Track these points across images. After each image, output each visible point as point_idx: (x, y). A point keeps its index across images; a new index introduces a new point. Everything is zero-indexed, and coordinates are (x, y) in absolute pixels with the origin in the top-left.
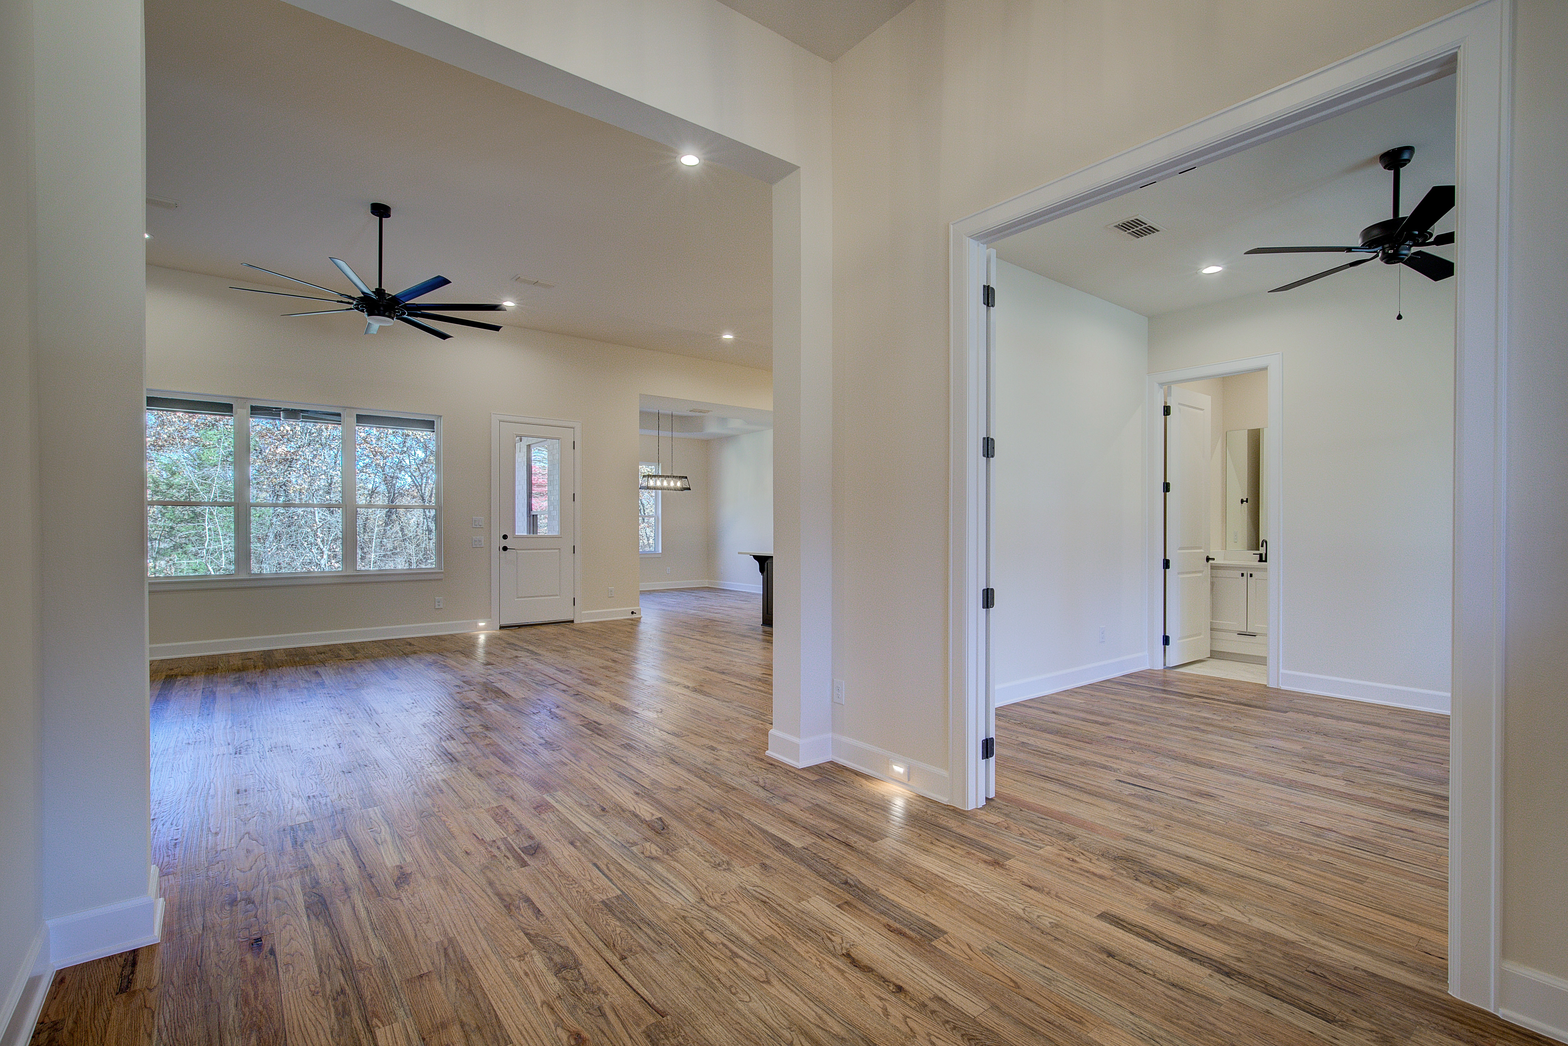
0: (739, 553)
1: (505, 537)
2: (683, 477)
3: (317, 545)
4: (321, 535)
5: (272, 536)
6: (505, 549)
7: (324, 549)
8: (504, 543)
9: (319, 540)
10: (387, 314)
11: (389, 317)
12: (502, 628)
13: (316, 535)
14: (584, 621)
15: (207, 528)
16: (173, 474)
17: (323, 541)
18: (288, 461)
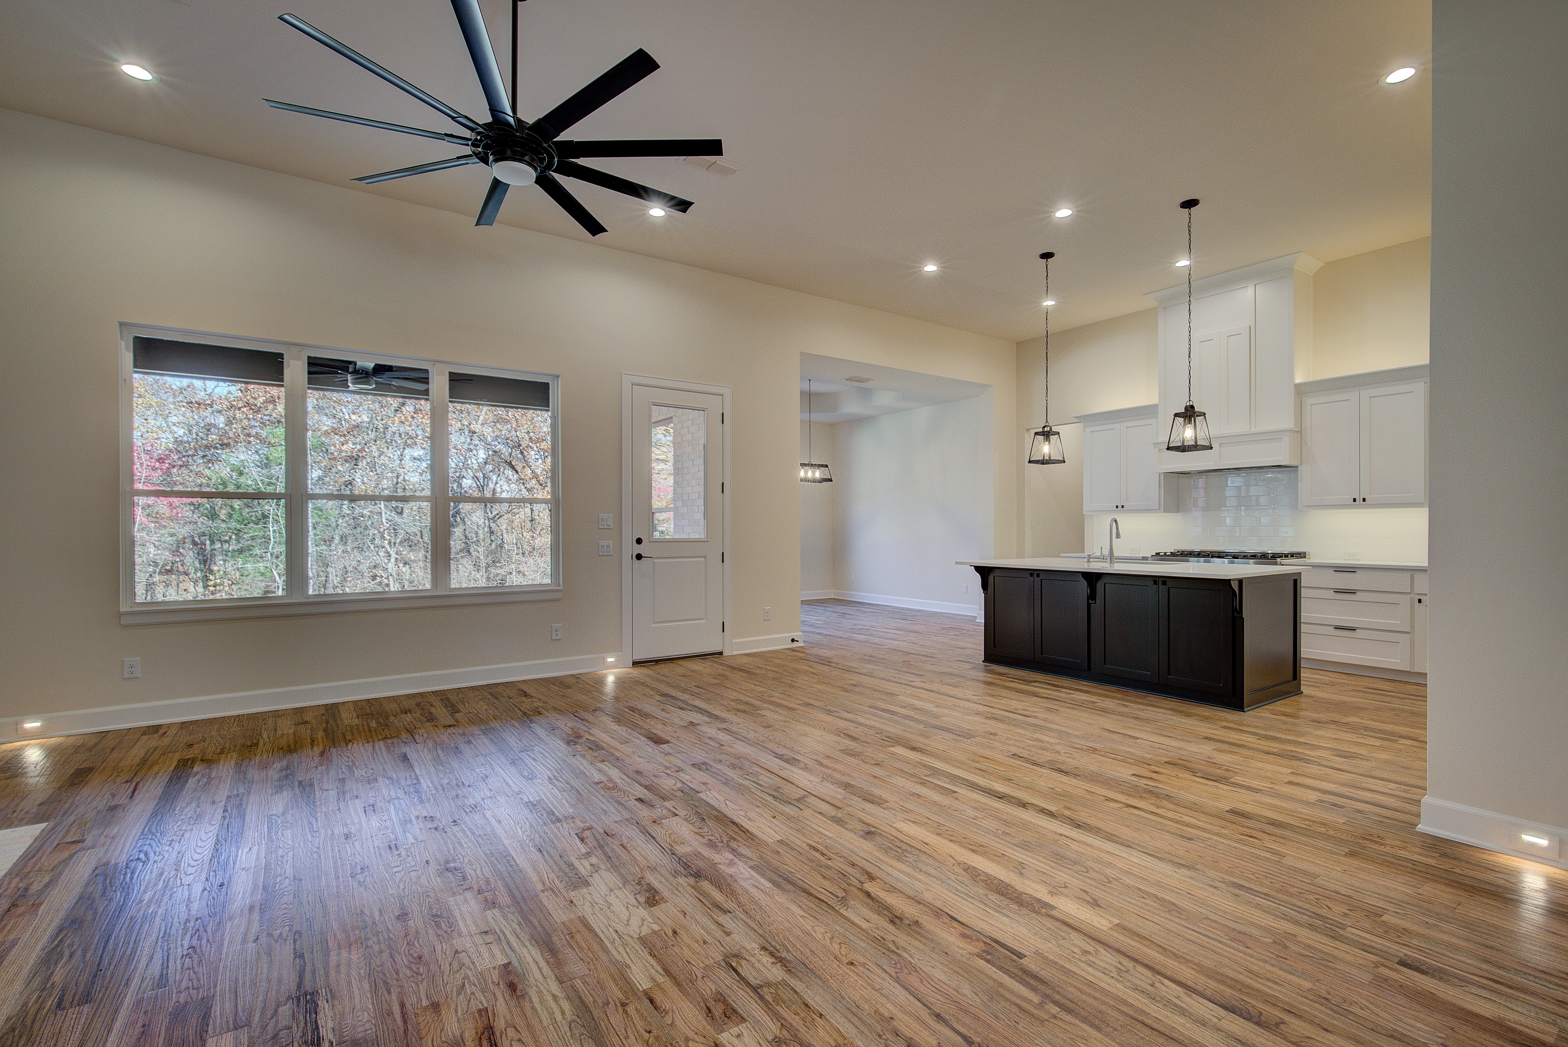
0: (957, 563)
1: (639, 541)
2: (822, 466)
3: (383, 547)
4: (388, 538)
5: (337, 539)
6: (639, 557)
7: (392, 552)
8: (638, 549)
9: (386, 542)
10: (526, 158)
11: (529, 164)
12: (636, 664)
13: (383, 538)
14: (735, 653)
15: (271, 529)
16: (241, 474)
17: (390, 543)
18: (354, 459)
